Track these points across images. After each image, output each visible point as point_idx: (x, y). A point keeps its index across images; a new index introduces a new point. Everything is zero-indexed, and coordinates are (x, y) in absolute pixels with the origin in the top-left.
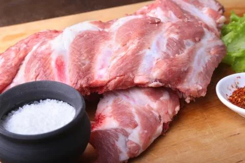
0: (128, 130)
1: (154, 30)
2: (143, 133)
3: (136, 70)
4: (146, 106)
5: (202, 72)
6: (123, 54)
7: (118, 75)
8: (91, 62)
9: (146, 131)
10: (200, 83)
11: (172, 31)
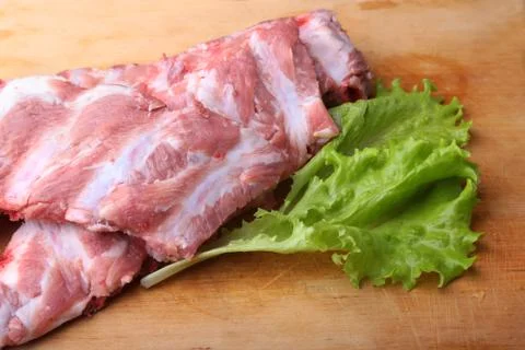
0: (23, 298)
1: (139, 124)
2: (43, 310)
3: (75, 196)
4: (76, 261)
5: (199, 216)
6: (66, 161)
7: (43, 199)
8: (15, 162)
9: (48, 308)
10: (187, 236)
11: (173, 131)
